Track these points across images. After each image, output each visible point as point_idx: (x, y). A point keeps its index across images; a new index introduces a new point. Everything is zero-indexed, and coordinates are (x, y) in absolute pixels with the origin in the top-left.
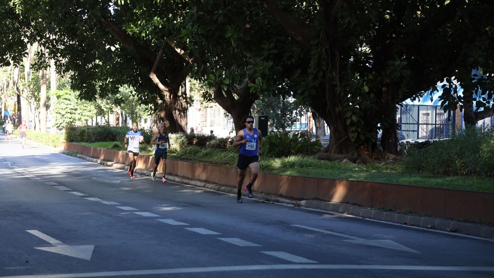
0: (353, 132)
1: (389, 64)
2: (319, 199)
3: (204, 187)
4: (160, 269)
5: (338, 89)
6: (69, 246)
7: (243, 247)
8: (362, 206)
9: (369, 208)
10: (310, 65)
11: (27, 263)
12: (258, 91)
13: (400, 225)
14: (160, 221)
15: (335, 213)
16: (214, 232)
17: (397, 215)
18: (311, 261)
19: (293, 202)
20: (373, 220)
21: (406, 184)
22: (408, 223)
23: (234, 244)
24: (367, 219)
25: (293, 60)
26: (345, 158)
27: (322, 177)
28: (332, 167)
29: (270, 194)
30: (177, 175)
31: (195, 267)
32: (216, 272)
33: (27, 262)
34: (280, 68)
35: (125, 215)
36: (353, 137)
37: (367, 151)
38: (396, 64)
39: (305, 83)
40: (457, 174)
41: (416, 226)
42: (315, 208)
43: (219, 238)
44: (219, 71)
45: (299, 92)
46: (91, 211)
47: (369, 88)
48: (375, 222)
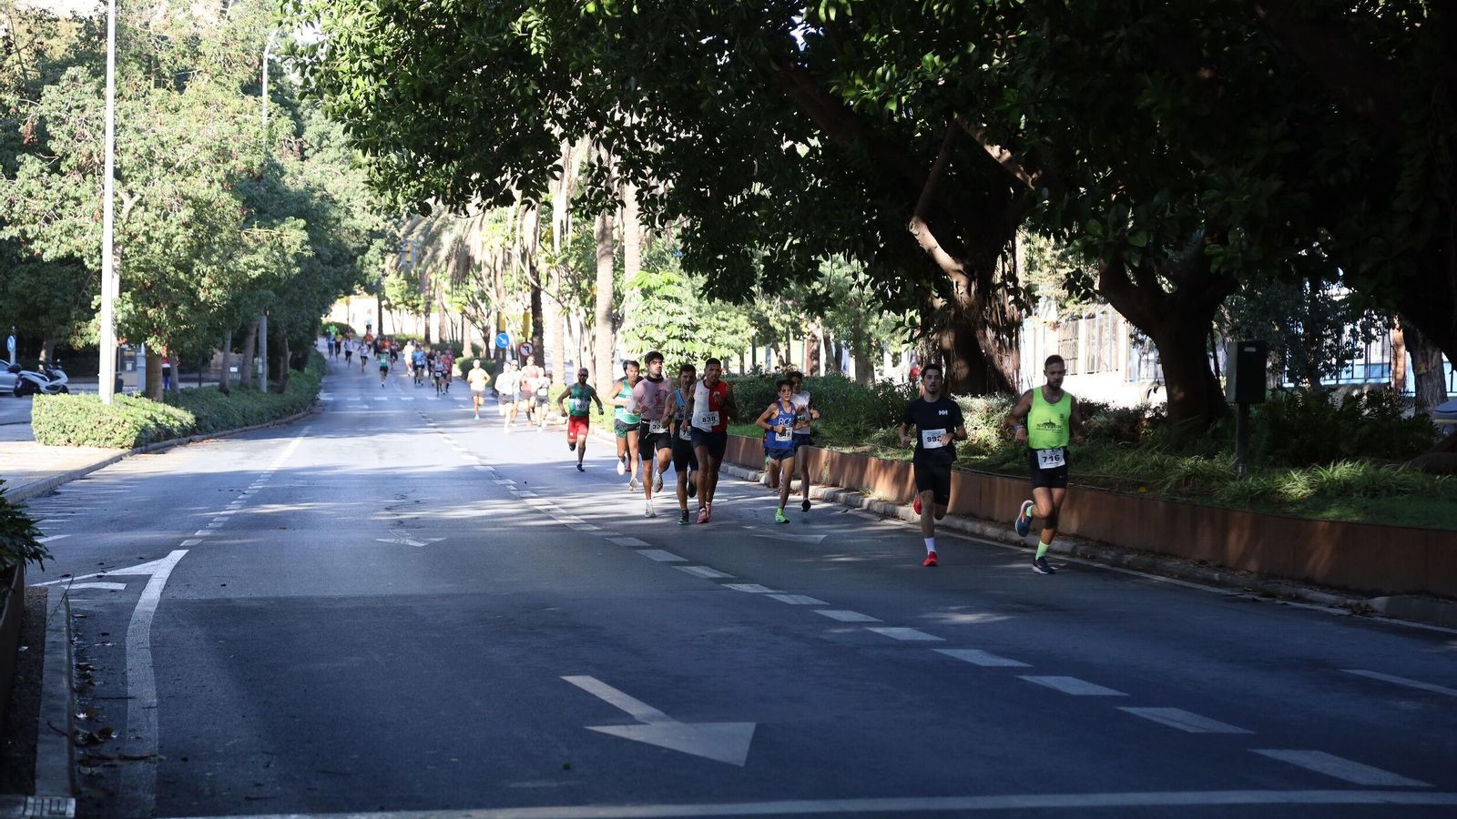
2: (1428, 593)
4: (947, 795)
6: (682, 725)
7: (1195, 734)
10: (1398, 187)
11: (566, 771)
12: (1233, 269)
14: (944, 655)
16: (1107, 689)
18: (1411, 782)
19: (1349, 601)
23: (1169, 727)
25: (1346, 173)
27: (1438, 526)
29: (1275, 577)
30: (990, 520)
31: (1054, 792)
32: (1116, 808)
33: (567, 767)
34: (1302, 197)
35: (841, 634)
39: (1381, 240)
42: (1417, 621)
43: (1121, 708)
44: (1117, 210)
45: (1364, 268)
46: (744, 624)
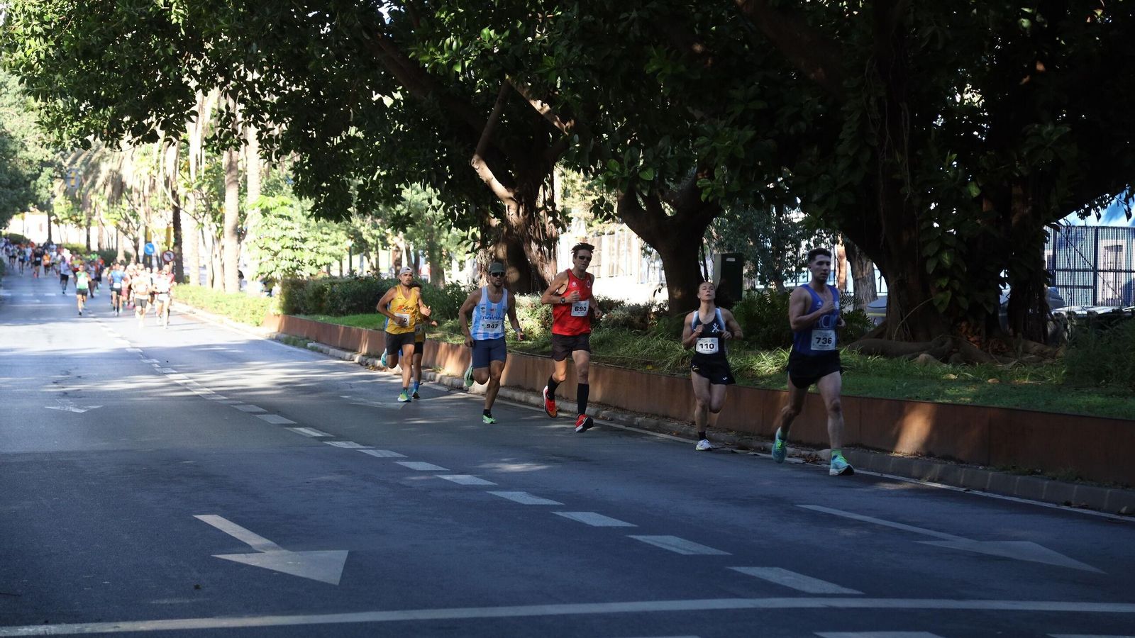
0: (941, 290)
1: (1028, 133)
2: (862, 446)
4: (498, 606)
5: (907, 190)
6: (291, 552)
7: (687, 556)
8: (962, 462)
9: (980, 468)
10: (841, 136)
11: (197, 590)
12: (719, 198)
13: (1054, 506)
14: (496, 496)
15: (900, 478)
16: (621, 521)
17: (1047, 482)
18: (846, 591)
19: (803, 452)
20: (990, 495)
21: (1067, 411)
22: (1073, 502)
23: (667, 550)
24: (976, 492)
25: (803, 125)
26: (922, 351)
27: (869, 395)
28: (892, 371)
29: (748, 434)
30: (533, 391)
31: (579, 602)
32: (626, 614)
33: (197, 587)
34: (770, 143)
35: (416, 481)
36: (942, 303)
37: (975, 334)
38: (1044, 133)
39: (828, 177)
41: (1092, 509)
43: (632, 536)
44: (631, 151)
45: (816, 197)
46: (341, 473)
47: (980, 188)
48: (994, 499)
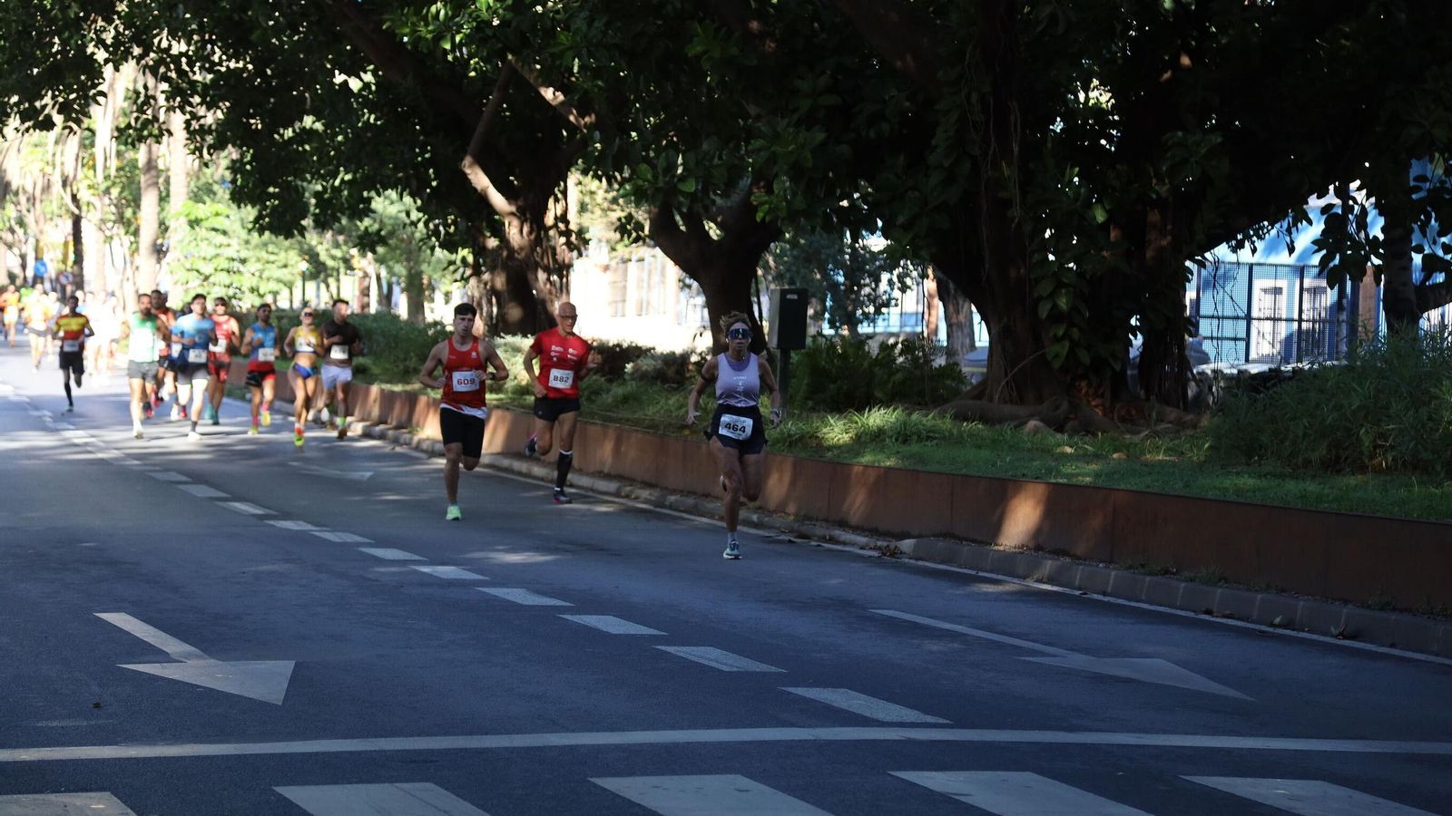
0: (1057, 340)
1: (1170, 143)
2: (953, 536)
3: (617, 494)
4: (487, 733)
5: (1016, 212)
6: (221, 662)
7: (730, 673)
8: (1078, 558)
9: (1101, 565)
10: (934, 142)
11: (96, 709)
12: (778, 217)
13: (1192, 614)
14: (488, 594)
15: (1000, 577)
16: (646, 628)
17: (1183, 585)
18: (930, 719)
20: (1111, 599)
21: (1210, 495)
22: (1215, 610)
23: (704, 666)
24: (1095, 596)
25: (886, 127)
26: (1031, 416)
27: (964, 471)
28: (993, 441)
29: (811, 519)
32: (651, 745)
33: (97, 706)
34: (844, 149)
35: (387, 573)
36: (1057, 356)
37: (1098, 397)
38: (1189, 143)
39: (917, 193)
40: (1363, 469)
41: (1238, 619)
42: (942, 562)
43: (660, 647)
44: (667, 155)
45: (901, 220)
46: (287, 561)
47: (1107, 212)
48: (1119, 605)
